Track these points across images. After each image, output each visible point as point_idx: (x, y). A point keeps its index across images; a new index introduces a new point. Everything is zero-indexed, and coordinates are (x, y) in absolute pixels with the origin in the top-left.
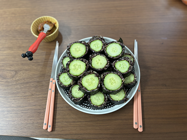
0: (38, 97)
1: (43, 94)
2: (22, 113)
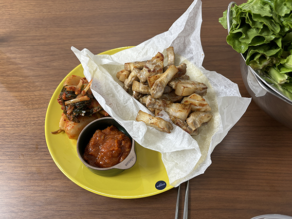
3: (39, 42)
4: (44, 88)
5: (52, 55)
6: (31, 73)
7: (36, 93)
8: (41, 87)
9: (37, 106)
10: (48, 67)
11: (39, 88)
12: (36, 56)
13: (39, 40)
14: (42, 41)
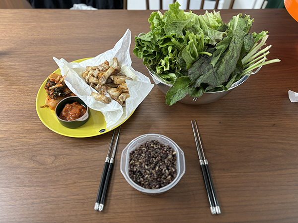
0: (81, 184)
1: (88, 182)
2: (64, 203)
3: (31, 55)
4: (34, 83)
11: (31, 83)
12: (29, 64)
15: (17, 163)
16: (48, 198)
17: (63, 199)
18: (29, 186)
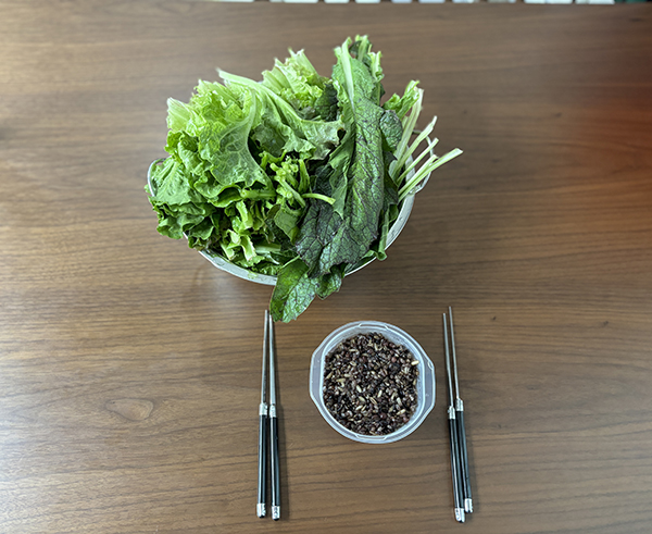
3: (57, 140)
4: (79, 219)
5: (83, 164)
6: (56, 196)
7: (70, 228)
8: (75, 217)
9: (74, 248)
10: (80, 185)
11: (72, 220)
12: (59, 167)
13: (57, 136)
14: (63, 139)
15: (76, 417)
16: (152, 492)
17: (183, 494)
18: (110, 469)
